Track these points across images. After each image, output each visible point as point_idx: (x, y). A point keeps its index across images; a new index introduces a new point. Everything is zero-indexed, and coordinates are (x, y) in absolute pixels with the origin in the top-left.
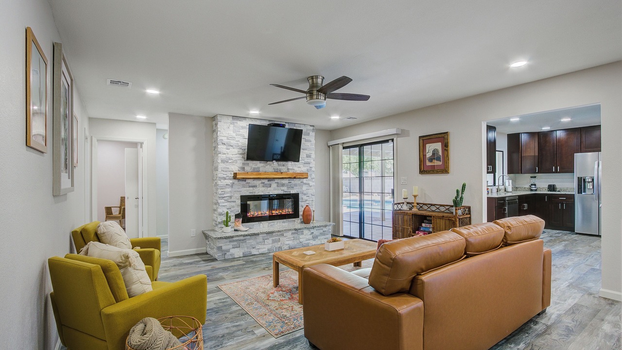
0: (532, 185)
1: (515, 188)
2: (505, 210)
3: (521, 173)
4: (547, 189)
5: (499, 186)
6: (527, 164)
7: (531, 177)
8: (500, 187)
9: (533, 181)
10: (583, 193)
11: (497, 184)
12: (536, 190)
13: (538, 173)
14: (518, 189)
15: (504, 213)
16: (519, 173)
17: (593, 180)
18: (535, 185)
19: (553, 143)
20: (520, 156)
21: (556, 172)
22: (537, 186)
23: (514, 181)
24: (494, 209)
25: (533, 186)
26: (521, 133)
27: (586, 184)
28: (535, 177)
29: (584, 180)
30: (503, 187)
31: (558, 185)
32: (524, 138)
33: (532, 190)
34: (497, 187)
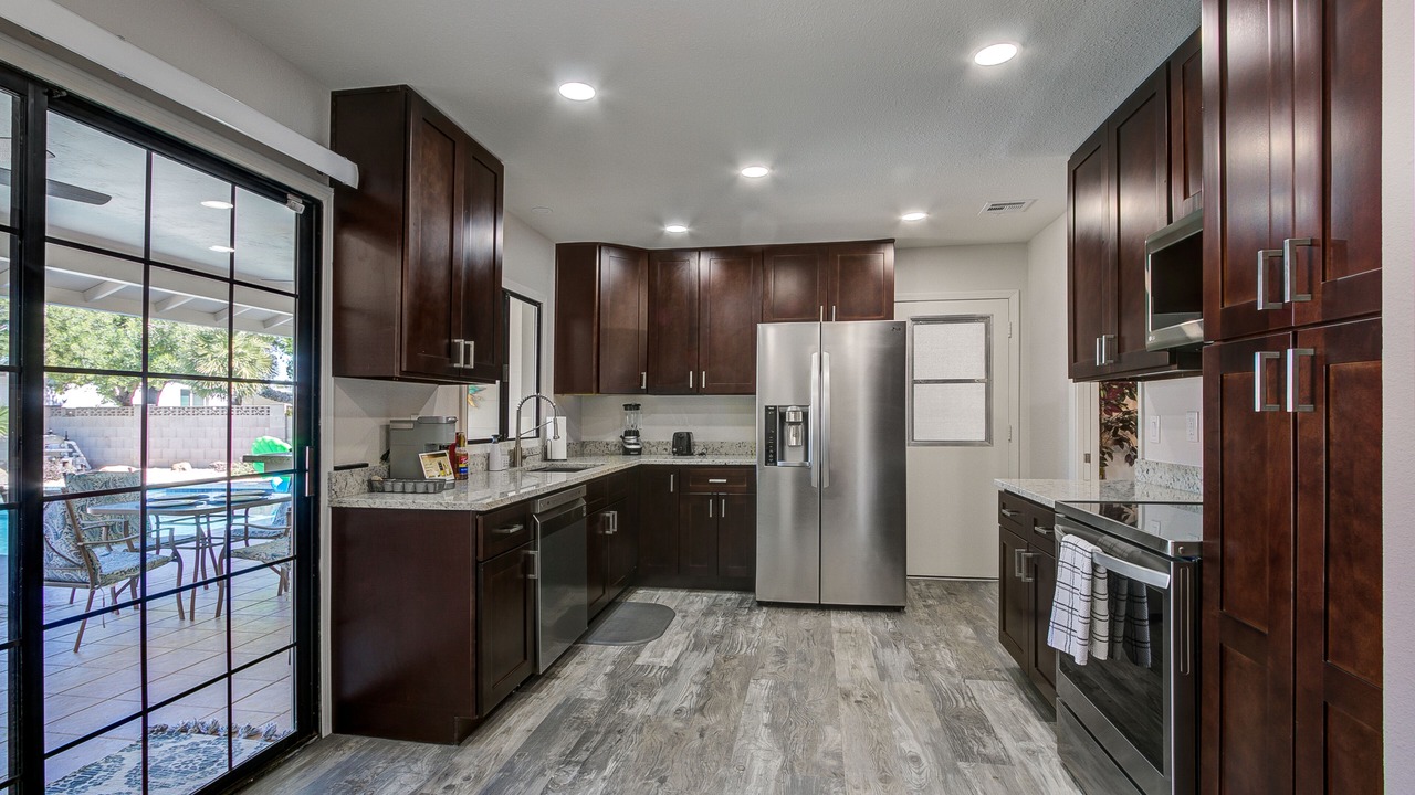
0: (628, 433)
1: (578, 447)
2: (527, 565)
3: (598, 392)
4: (669, 447)
5: (519, 439)
6: (616, 363)
7: (627, 407)
8: (525, 445)
9: (631, 419)
10: (779, 463)
11: (512, 433)
12: (639, 452)
13: (647, 392)
14: (588, 448)
15: (526, 581)
16: (591, 392)
17: (805, 416)
18: (636, 434)
19: (691, 293)
20: (595, 328)
21: (697, 391)
22: (643, 438)
23: (575, 423)
24: (471, 577)
25: (632, 439)
26: (601, 245)
27: (787, 427)
28: (637, 407)
29: (783, 416)
30: (536, 443)
31: (700, 435)
32: (609, 268)
33: (627, 452)
34: (512, 445)
